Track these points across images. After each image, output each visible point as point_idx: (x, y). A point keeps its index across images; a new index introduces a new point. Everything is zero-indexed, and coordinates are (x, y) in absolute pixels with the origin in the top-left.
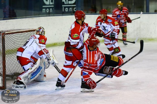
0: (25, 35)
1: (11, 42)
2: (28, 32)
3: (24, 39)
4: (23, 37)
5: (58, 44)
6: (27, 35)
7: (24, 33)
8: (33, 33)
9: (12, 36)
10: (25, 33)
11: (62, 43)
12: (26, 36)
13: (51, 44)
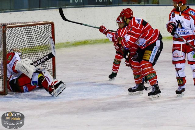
0: (35, 29)
1: (17, 37)
2: (38, 26)
3: (33, 34)
4: (32, 32)
5: (90, 42)
6: (37, 29)
7: (32, 26)
8: (44, 27)
9: (18, 30)
10: (34, 26)
11: (94, 41)
12: (36, 31)
13: (80, 42)
